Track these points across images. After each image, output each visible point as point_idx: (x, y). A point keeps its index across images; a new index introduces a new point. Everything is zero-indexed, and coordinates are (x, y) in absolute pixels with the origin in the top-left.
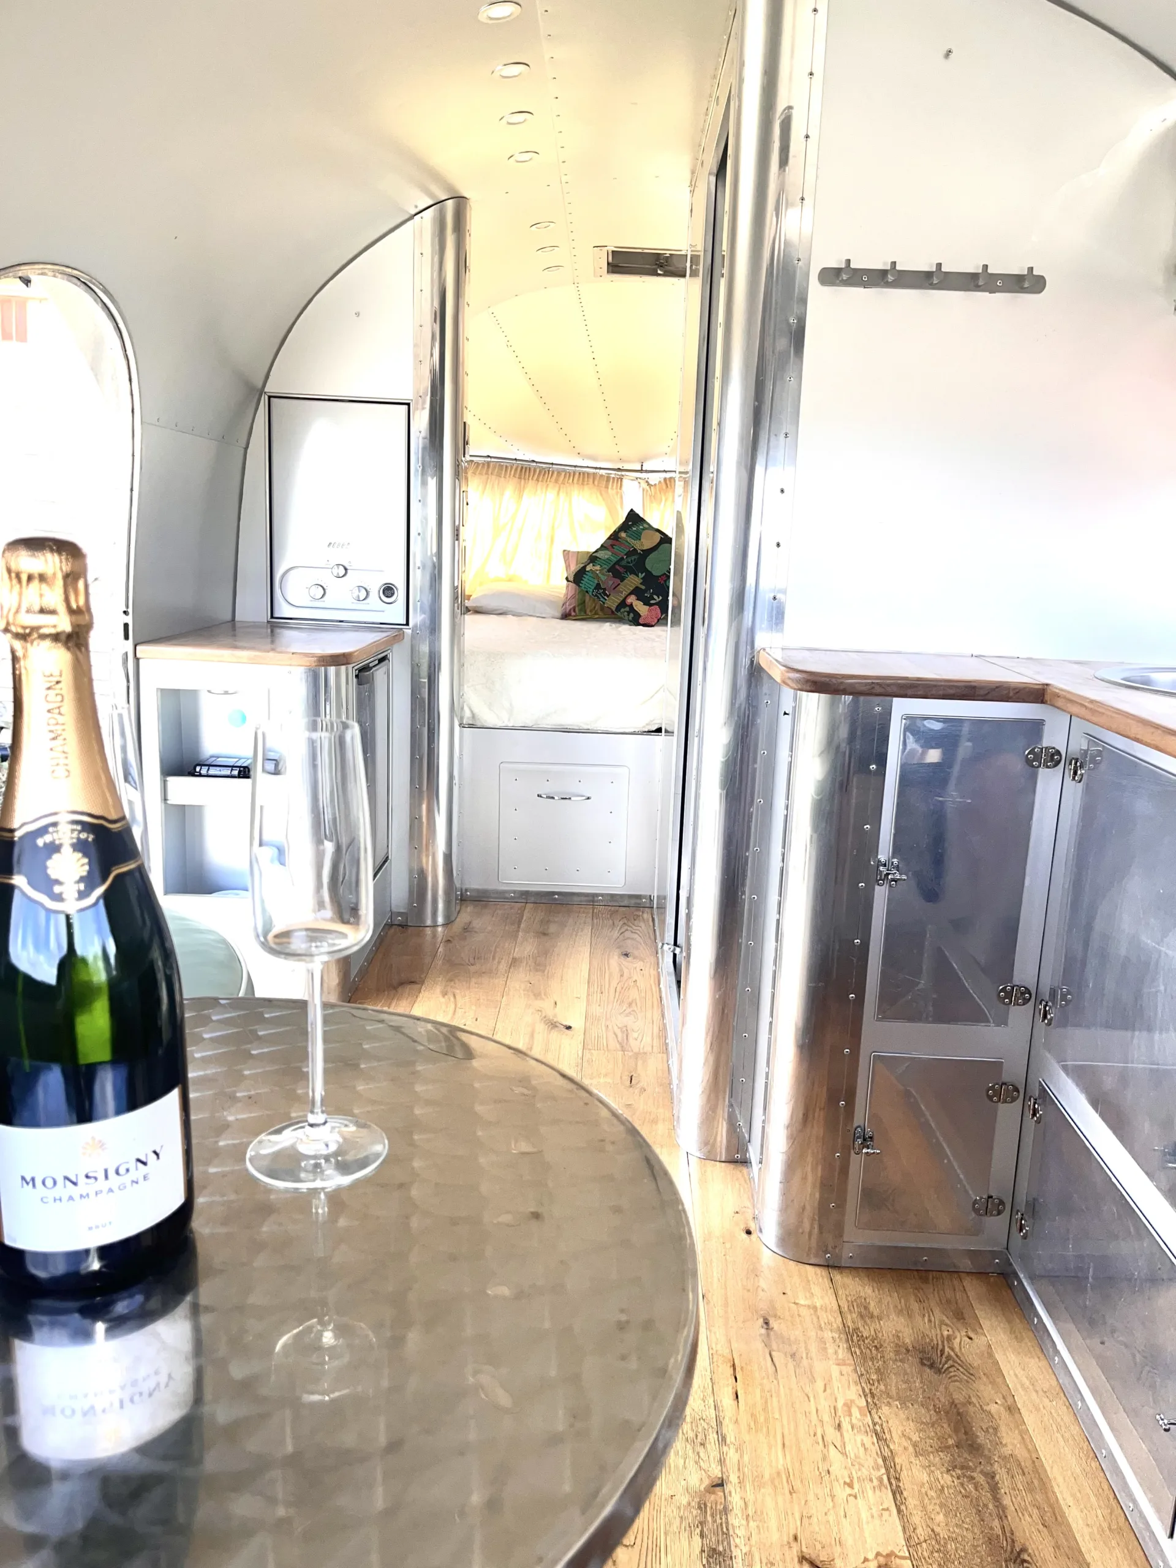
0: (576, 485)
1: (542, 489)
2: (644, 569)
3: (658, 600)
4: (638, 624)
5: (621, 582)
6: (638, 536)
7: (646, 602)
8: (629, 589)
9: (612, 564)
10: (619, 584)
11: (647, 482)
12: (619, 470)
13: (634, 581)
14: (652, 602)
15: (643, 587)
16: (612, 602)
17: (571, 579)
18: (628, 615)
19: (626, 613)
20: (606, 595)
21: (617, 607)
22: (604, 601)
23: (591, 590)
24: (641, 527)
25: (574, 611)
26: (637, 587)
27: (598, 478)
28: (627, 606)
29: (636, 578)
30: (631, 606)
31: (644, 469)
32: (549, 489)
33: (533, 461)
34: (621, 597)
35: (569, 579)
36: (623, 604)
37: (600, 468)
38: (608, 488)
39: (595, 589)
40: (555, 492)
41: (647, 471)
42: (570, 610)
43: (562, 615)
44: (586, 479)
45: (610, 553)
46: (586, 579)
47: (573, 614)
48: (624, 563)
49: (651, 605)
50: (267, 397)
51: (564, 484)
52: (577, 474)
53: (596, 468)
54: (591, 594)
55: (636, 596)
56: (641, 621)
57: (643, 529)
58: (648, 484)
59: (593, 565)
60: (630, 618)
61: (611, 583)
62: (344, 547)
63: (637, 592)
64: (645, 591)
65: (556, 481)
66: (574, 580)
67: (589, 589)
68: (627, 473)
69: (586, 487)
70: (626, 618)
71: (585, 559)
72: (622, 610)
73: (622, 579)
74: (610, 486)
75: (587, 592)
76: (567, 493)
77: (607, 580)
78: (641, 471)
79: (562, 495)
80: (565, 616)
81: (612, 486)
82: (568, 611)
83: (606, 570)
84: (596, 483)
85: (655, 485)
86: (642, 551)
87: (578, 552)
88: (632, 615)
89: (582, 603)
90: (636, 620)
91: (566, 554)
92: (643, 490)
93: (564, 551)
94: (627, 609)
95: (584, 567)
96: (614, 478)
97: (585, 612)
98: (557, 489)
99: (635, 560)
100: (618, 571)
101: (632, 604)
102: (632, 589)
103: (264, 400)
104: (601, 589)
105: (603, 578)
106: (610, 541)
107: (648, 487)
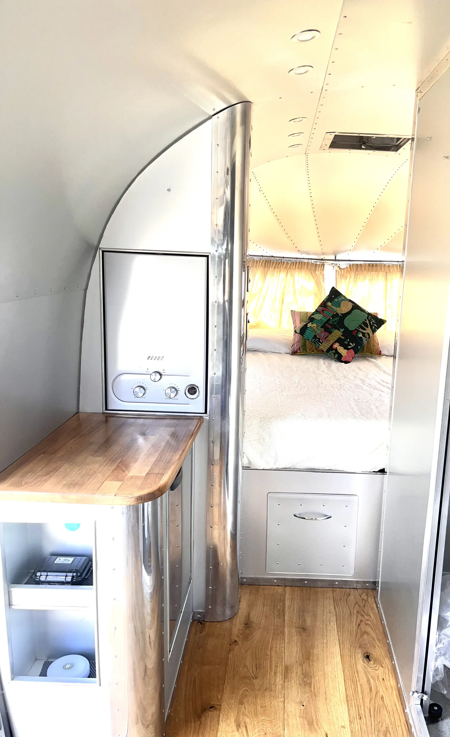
0: (297, 269)
1: (277, 273)
2: (343, 326)
3: (353, 346)
4: (342, 362)
5: (330, 334)
6: (339, 305)
7: (346, 348)
8: (334, 339)
9: (324, 323)
10: (328, 336)
11: (339, 267)
12: (322, 259)
13: (338, 334)
14: (349, 347)
15: (343, 338)
16: (324, 346)
17: (298, 331)
18: (335, 355)
19: (333, 354)
20: (320, 342)
21: (327, 350)
22: (319, 345)
23: (311, 339)
24: (340, 299)
25: (299, 350)
26: (339, 338)
27: (310, 265)
28: (334, 349)
29: (339, 332)
30: (336, 350)
31: (337, 259)
32: (281, 272)
33: (272, 256)
34: (329, 343)
35: (297, 332)
36: (331, 348)
37: (312, 259)
38: (316, 271)
39: (313, 338)
40: (285, 274)
41: (338, 260)
42: (297, 350)
43: (292, 352)
44: (303, 266)
45: (322, 316)
46: (307, 332)
47: (299, 351)
48: (331, 322)
49: (348, 349)
50: (101, 252)
51: (290, 269)
52: (298, 263)
53: (309, 259)
54: (310, 341)
55: (339, 343)
56: (343, 359)
57: (342, 301)
58: (340, 268)
59: (312, 324)
60: (336, 357)
61: (323, 335)
62: (160, 359)
63: (339, 341)
64: (345, 340)
65: (286, 267)
66: (300, 333)
67: (309, 338)
68: (326, 261)
69: (303, 271)
70: (333, 357)
71: (306, 319)
72: (330, 352)
73: (330, 333)
74: (317, 270)
75: (308, 339)
76: (292, 275)
77: (320, 332)
78: (335, 260)
79: (289, 275)
80: (294, 353)
81: (318, 269)
82: (295, 350)
83: (320, 327)
84: (309, 268)
85: (344, 268)
86: (342, 314)
87: (301, 312)
88: (337, 355)
89: (304, 345)
90: (339, 359)
91: (293, 313)
92: (336, 271)
93: (292, 311)
94: (334, 351)
95: (306, 325)
96: (319, 265)
97: (306, 351)
98: (286, 272)
99: (337, 320)
100: (327, 327)
101: (336, 349)
102: (336, 339)
103: (99, 254)
104: (317, 338)
105: (318, 332)
106: (322, 308)
107: (339, 270)
